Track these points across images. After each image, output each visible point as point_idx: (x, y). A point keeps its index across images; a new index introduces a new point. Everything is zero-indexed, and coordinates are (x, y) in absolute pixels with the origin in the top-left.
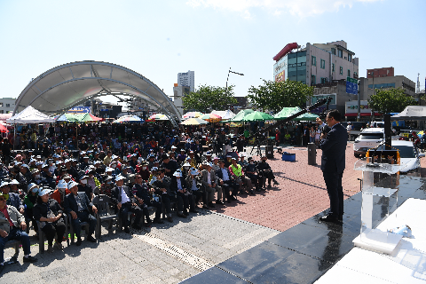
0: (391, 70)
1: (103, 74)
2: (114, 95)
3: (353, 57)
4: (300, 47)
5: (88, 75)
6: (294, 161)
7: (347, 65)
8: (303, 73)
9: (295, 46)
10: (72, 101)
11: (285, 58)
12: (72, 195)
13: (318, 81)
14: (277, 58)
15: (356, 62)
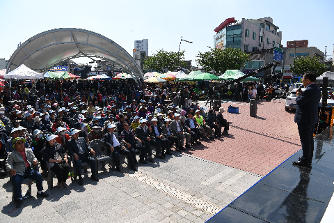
0: (306, 42)
1: (80, 39)
2: (89, 57)
3: (278, 31)
4: (236, 21)
5: (68, 40)
6: (237, 113)
7: (272, 37)
8: (239, 43)
9: (232, 20)
10: (54, 61)
11: (224, 30)
12: (73, 140)
13: (250, 49)
14: (218, 30)
15: (279, 34)
